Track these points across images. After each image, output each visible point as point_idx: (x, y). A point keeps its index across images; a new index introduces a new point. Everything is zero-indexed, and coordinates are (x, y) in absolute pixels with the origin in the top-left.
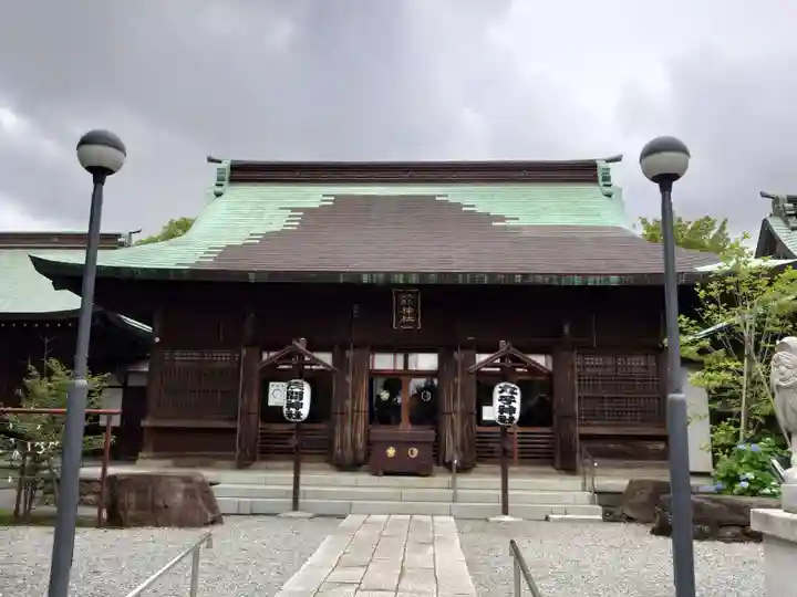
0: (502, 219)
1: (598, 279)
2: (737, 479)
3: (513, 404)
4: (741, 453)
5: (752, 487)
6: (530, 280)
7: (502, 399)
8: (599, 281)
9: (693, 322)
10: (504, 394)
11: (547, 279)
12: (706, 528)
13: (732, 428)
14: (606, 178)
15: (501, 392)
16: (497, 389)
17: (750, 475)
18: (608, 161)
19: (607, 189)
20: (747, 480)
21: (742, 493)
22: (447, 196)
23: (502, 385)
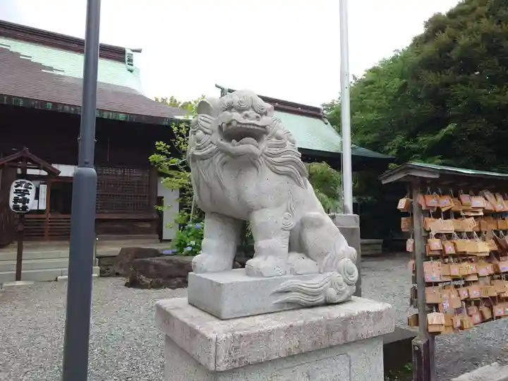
0: (51, 69)
1: (111, 114)
2: (185, 246)
3: (26, 196)
4: (189, 229)
5: (194, 250)
6: (60, 108)
7: (17, 192)
8: (111, 116)
9: (168, 146)
10: (20, 188)
11: (73, 109)
12: (161, 280)
13: (186, 214)
14: (131, 60)
15: (16, 187)
16: (14, 184)
17: (193, 243)
18: (133, 51)
19: (131, 67)
20: (191, 246)
21: (187, 255)
22: (9, 46)
23: (19, 181)
